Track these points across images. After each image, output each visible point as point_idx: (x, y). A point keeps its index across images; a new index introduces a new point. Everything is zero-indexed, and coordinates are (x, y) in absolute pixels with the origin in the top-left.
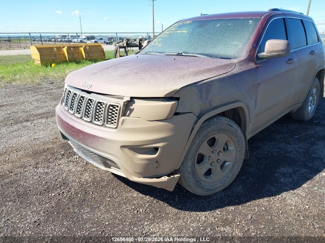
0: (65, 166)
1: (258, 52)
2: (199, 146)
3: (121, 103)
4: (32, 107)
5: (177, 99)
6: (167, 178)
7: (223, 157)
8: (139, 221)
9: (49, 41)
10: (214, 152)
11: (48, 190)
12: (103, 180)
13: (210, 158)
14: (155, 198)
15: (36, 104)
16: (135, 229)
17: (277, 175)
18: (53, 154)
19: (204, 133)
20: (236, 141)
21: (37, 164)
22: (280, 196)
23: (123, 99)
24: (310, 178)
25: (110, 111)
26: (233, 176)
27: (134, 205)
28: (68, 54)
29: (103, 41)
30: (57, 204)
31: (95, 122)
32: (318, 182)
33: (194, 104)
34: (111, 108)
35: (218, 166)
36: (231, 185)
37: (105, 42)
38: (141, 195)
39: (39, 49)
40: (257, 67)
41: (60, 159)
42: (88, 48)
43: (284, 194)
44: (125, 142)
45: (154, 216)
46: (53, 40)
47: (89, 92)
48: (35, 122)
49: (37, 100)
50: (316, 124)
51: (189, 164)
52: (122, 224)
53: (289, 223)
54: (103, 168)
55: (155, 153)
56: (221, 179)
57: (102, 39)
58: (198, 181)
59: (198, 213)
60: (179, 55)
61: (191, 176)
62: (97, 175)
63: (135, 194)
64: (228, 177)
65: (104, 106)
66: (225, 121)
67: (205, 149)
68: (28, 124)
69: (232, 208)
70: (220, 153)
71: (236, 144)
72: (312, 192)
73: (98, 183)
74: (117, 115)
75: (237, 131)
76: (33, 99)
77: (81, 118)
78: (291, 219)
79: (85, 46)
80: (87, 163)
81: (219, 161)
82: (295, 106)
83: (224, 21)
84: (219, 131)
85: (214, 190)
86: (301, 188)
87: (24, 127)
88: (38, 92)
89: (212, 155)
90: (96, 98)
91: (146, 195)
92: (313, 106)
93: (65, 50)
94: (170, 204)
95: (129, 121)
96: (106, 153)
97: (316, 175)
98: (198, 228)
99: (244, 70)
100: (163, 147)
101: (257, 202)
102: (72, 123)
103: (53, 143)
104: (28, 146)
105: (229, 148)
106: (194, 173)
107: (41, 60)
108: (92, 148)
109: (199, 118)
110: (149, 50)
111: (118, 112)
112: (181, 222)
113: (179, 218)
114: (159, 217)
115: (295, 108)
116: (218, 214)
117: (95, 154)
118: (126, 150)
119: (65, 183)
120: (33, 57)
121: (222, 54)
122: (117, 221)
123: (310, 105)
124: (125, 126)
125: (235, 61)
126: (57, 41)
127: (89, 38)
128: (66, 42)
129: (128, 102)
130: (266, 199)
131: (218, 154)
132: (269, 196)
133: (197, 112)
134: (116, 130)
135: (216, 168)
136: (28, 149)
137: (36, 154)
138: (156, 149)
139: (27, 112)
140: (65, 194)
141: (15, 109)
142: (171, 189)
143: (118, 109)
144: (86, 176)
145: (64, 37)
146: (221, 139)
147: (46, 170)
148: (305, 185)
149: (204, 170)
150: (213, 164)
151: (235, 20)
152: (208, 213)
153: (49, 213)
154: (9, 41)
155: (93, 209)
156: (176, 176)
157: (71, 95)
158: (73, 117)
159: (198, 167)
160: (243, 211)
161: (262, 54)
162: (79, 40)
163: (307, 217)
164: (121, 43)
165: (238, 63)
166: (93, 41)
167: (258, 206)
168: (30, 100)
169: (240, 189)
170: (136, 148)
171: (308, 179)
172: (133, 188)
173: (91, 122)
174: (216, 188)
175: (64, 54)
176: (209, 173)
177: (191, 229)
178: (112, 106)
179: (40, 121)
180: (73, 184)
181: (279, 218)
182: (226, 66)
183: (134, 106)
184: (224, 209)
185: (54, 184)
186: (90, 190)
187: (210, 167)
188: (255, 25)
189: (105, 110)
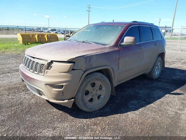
0: (23, 96)
1: (121, 43)
2: (86, 86)
3: (46, 63)
4: (13, 66)
5: (74, 63)
6: (67, 100)
7: (99, 93)
8: (53, 122)
9: (30, 31)
10: (94, 90)
11: (11, 106)
12: (40, 103)
13: (92, 93)
14: (64, 112)
15: (15, 64)
16: (50, 125)
17: (129, 104)
18: (18, 90)
19: (88, 80)
20: (105, 85)
21: (9, 94)
22: (126, 114)
23: (47, 61)
24: (145, 106)
25: (41, 67)
26: (104, 102)
27: (53, 115)
28: (38, 38)
29: (60, 32)
30: (15, 113)
31: (35, 72)
32: (148, 108)
33: (83, 66)
34: (42, 65)
35: (96, 97)
36: (103, 108)
37: (61, 33)
38: (57, 110)
39: (22, 35)
40: (119, 50)
41: (21, 92)
42: (49, 36)
43: (128, 113)
44: (47, 82)
45: (61, 120)
46: (32, 30)
47: (34, 58)
48: (13, 73)
49: (17, 63)
50: (159, 81)
51: (80, 95)
52: (45, 123)
53: (126, 126)
54: (39, 95)
55: (61, 88)
56: (98, 104)
57: (60, 31)
58: (85, 104)
59: (83, 120)
60: (83, 42)
61: (81, 101)
62: (38, 100)
63: (55, 110)
64: (101, 103)
65: (39, 64)
66: (99, 74)
67: (89, 88)
68: (9, 74)
69: (101, 118)
70: (97, 91)
71: (106, 86)
72: (143, 113)
73: (38, 104)
74: (44, 69)
75: (106, 80)
76: (15, 62)
77: (29, 70)
78: (127, 124)
79: (48, 35)
80: (35, 95)
81: (97, 94)
82: (147, 71)
83: (107, 26)
84: (96, 79)
85: (94, 109)
86: (138, 111)
87: (6, 76)
88: (18, 58)
89: (93, 91)
90: (36, 60)
91: (60, 110)
92: (159, 72)
93: (36, 36)
94: (71, 115)
95: (50, 72)
96: (39, 87)
97: (148, 105)
98: (81, 126)
99: (111, 51)
100: (65, 85)
101: (114, 116)
102: (25, 73)
103: (20, 84)
104: (7, 85)
105: (102, 88)
106: (83, 100)
107: (23, 41)
108: (33, 85)
109: (85, 72)
110: (71, 39)
111: (44, 67)
112: (73, 123)
113: (73, 122)
114: (63, 121)
115: (147, 72)
116: (93, 120)
117: (35, 88)
118: (48, 86)
119: (21, 104)
120: (19, 39)
121: (103, 42)
122: (42, 121)
123: (156, 71)
124: (48, 74)
125: (107, 46)
126: (35, 31)
127: (52, 30)
128: (40, 32)
129: (50, 63)
130: (119, 115)
131: (96, 91)
132: (121, 113)
133: (84, 70)
134: (43, 76)
135: (95, 98)
136: (6, 86)
137: (9, 89)
138: (63, 86)
139: (10, 68)
140: (20, 108)
141: (3, 66)
142: (70, 107)
143: (45, 66)
144: (33, 101)
145: (39, 29)
146: (98, 83)
147: (13, 97)
148: (141, 109)
149: (89, 99)
150: (93, 96)
151: (113, 26)
152: (88, 120)
153: (10, 117)
154: (8, 30)
155: (32, 115)
156: (72, 100)
157: (27, 59)
158: (26, 70)
159: (85, 97)
160: (106, 120)
161: (123, 43)
162: (47, 31)
163: (136, 123)
164: (68, 34)
165: (108, 47)
166: (55, 32)
167: (114, 118)
168: (13, 62)
169: (108, 110)
170: (52, 85)
171: (143, 107)
172: (54, 107)
173: (33, 72)
174: (95, 108)
175: (36, 39)
176: (91, 100)
177: (77, 126)
178: (43, 64)
179: (16, 73)
180: (25, 104)
181: (122, 123)
182: (102, 48)
183: (53, 65)
184: (96, 118)
185: (16, 104)
186: (33, 107)
187: (92, 97)
188: (121, 29)
189: (39, 66)
